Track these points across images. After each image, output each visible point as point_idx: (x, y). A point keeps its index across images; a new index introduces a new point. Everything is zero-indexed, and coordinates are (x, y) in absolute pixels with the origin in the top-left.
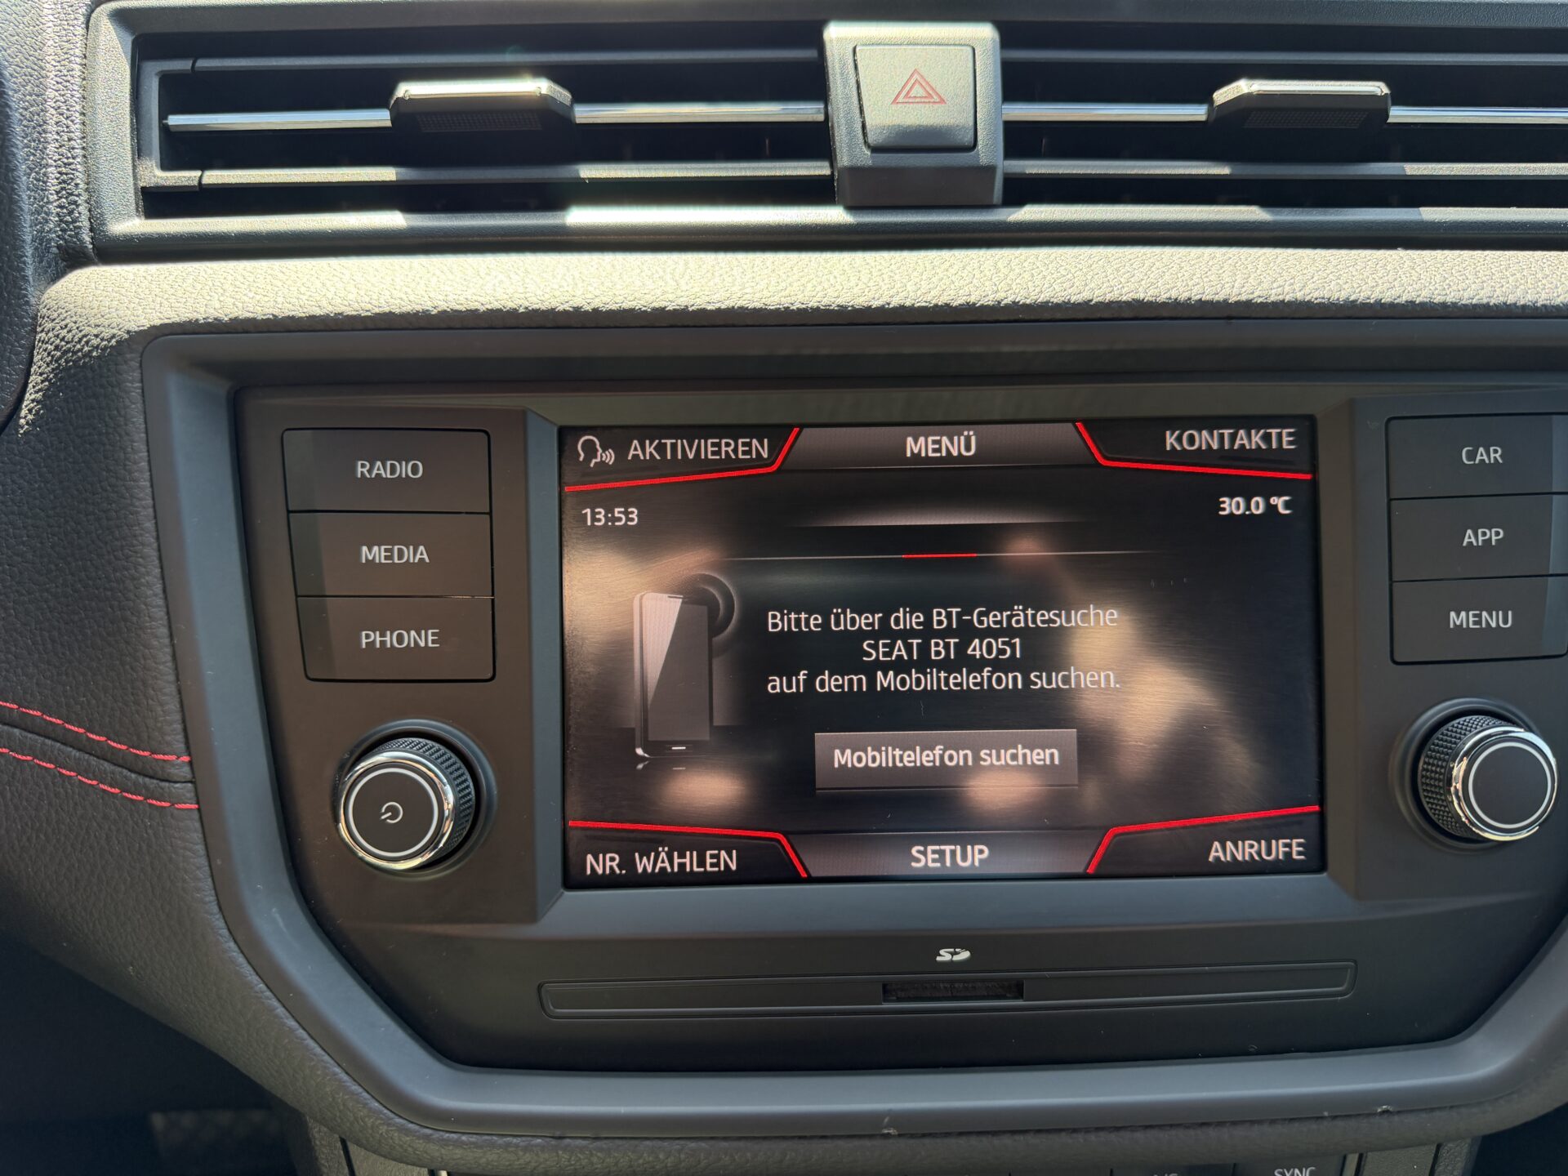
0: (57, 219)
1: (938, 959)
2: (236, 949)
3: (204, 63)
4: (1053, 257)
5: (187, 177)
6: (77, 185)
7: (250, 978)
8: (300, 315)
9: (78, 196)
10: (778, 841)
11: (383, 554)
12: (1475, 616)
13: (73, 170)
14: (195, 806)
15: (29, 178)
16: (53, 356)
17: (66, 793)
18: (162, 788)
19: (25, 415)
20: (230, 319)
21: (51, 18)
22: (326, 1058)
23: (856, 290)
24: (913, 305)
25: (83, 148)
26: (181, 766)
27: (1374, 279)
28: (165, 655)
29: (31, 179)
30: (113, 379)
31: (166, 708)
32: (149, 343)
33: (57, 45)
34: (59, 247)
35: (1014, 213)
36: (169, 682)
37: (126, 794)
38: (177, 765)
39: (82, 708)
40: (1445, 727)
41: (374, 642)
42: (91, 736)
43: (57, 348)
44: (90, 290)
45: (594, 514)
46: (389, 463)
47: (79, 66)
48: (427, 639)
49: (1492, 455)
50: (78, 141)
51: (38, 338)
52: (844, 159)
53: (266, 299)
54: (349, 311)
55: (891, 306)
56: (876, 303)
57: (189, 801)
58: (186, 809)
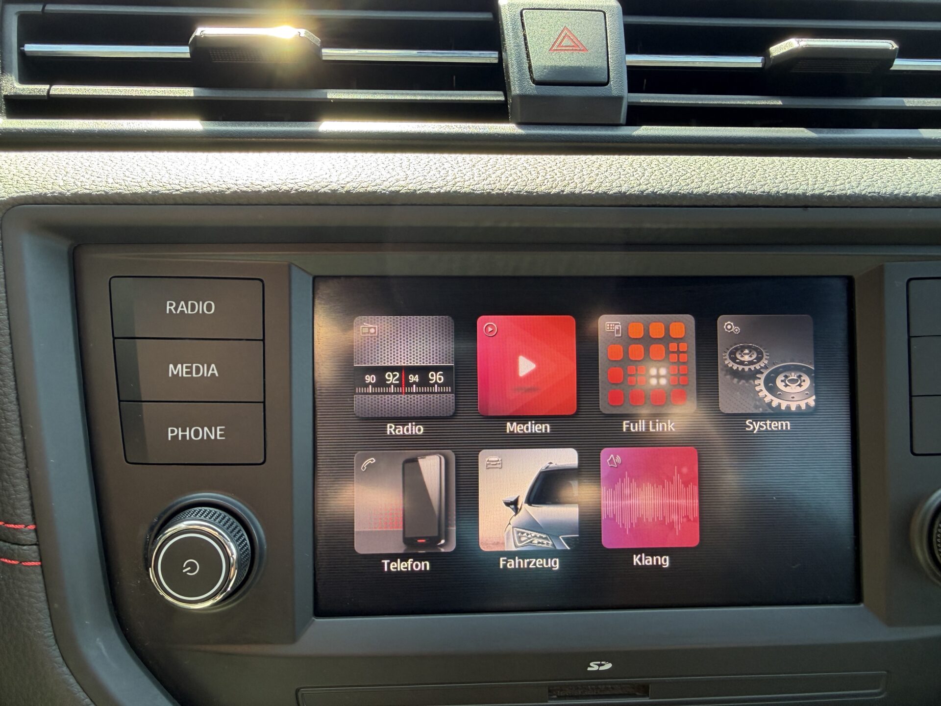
1: (589, 669)
2: (68, 672)
5: (38, 89)
7: (78, 694)
8: (126, 192)
14: (38, 563)
18: (13, 550)
20: (72, 194)
23: (538, 181)
24: (581, 192)
26: (29, 532)
28: (17, 448)
31: (18, 488)
32: (7, 211)
36: (20, 469)
38: (25, 532)
41: (177, 435)
46: (190, 303)
48: (216, 433)
52: (516, 89)
53: (100, 180)
54: (163, 190)
55: (565, 193)
56: (554, 190)
57: (34, 560)
58: (32, 566)
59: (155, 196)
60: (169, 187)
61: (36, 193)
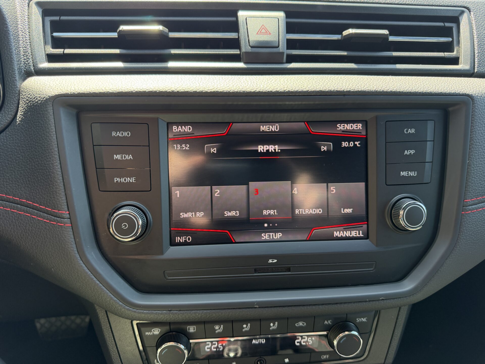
0: (23, 63)
1: (269, 262)
2: (83, 263)
3: (63, 18)
4: (299, 78)
5: (59, 51)
6: (29, 53)
7: (86, 270)
8: (97, 92)
9: (29, 56)
10: (227, 233)
11: (120, 157)
12: (407, 173)
13: (28, 49)
14: (71, 225)
15: (16, 51)
16: (26, 102)
17: (34, 222)
18: (62, 220)
19: (18, 119)
20: (78, 93)
21: (18, 4)
22: (107, 291)
23: (247, 87)
24: (262, 91)
25: (30, 42)
26: (66, 214)
27: (382, 85)
28: (62, 185)
29: (16, 52)
30: (45, 109)
31: (62, 199)
32: (55, 99)
33: (20, 12)
34: (24, 71)
35: (289, 65)
37: (51, 222)
39: (38, 199)
40: (399, 202)
41: (118, 181)
42: (41, 207)
43: (27, 100)
44: (36, 84)
45: (177, 146)
46: (121, 132)
47: (27, 18)
48: (132, 180)
49: (412, 131)
50: (28, 40)
51: (21, 97)
52: (243, 50)
53: (87, 87)
54: (111, 91)
55: (257, 91)
56: (253, 90)
58: (69, 226)
59: (108, 93)
61: (65, 93)
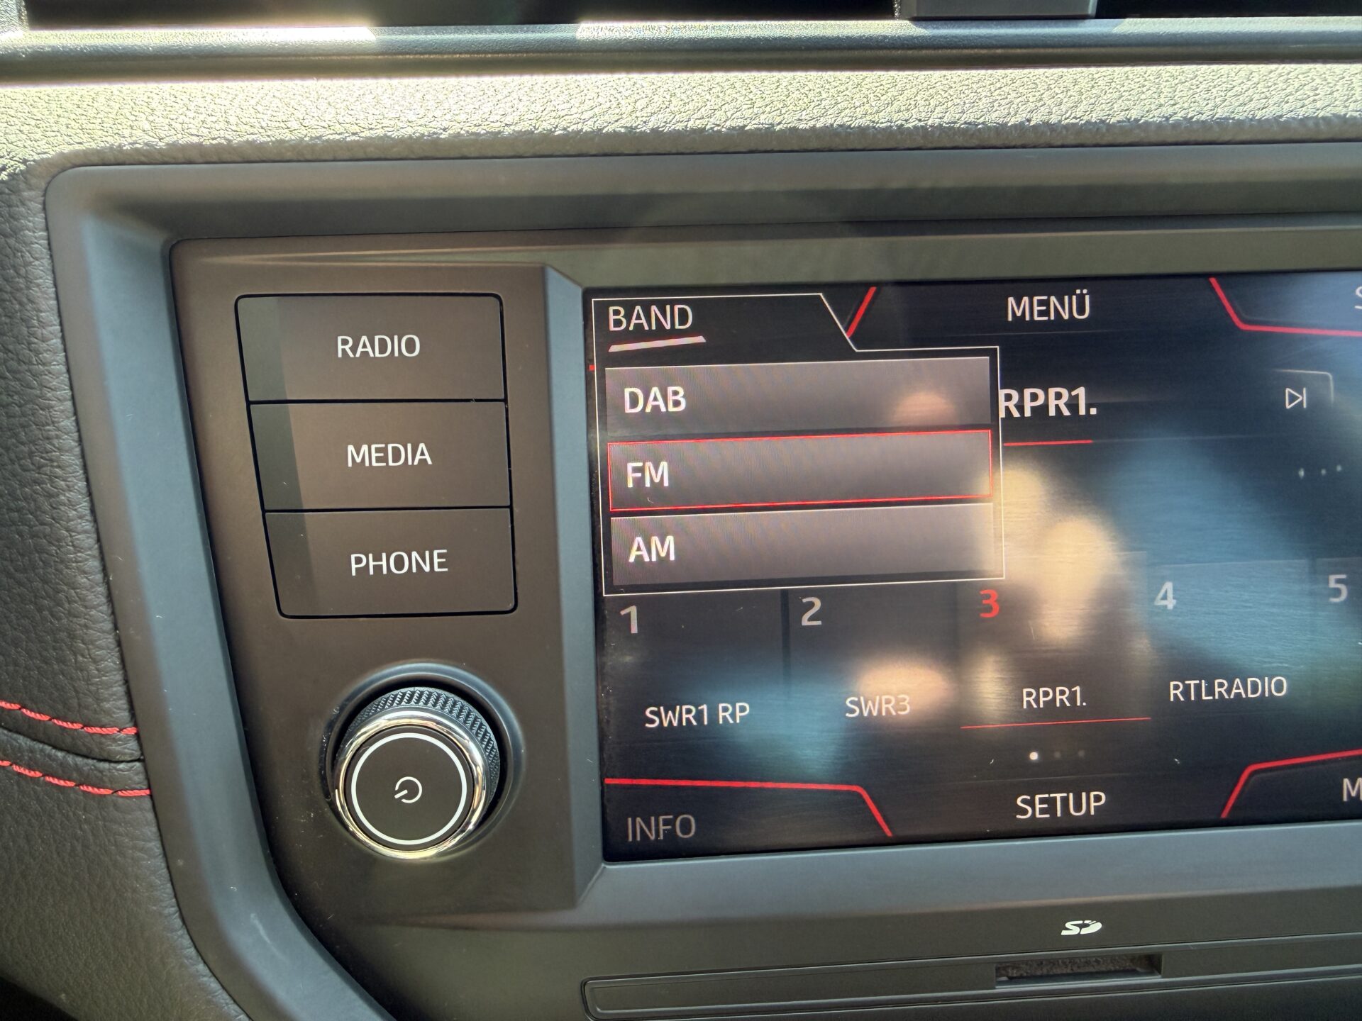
1: (1065, 933)
2: (207, 971)
14: (146, 792)
18: (101, 772)
20: (167, 144)
24: (1061, 121)
26: (125, 741)
28: (97, 596)
31: (103, 665)
32: (54, 177)
36: (104, 632)
37: (51, 779)
38: (120, 740)
41: (366, 568)
46: (377, 338)
48: (433, 562)
53: (214, 119)
54: (329, 135)
57: (138, 786)
58: (135, 797)
59: (316, 145)
60: (339, 128)
61: (102, 144)
